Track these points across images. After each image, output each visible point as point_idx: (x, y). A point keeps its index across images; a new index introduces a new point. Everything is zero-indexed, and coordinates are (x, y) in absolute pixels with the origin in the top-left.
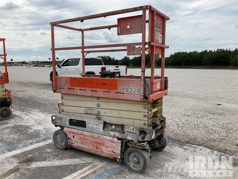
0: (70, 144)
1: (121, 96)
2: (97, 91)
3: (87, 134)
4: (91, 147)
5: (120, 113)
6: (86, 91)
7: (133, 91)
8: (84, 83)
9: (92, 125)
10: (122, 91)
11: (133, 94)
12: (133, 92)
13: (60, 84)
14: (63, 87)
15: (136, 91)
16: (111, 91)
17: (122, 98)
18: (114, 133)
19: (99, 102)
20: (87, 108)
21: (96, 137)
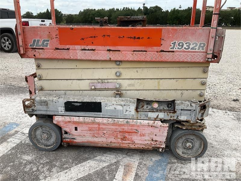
0: (69, 140)
1: (167, 57)
2: (119, 51)
3: (105, 121)
4: (113, 140)
5: (159, 83)
6: (97, 52)
7: (191, 46)
8: (92, 37)
9: (115, 106)
10: (171, 48)
11: (191, 52)
12: (191, 49)
13: (35, 41)
14: (41, 47)
15: (197, 48)
16: (150, 49)
17: (169, 60)
18: (157, 114)
20: (96, 81)
21: (122, 123)
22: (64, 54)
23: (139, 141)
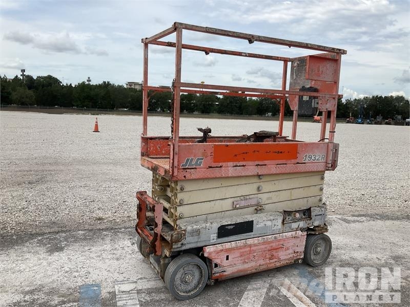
0: (218, 275)
1: (301, 168)
2: (266, 165)
3: (256, 241)
4: (262, 262)
5: (291, 193)
6: (246, 167)
7: (317, 158)
8: (244, 153)
9: (265, 223)
10: (304, 160)
11: (318, 162)
12: (317, 160)
13: (188, 160)
14: (194, 167)
15: (320, 159)
16: (289, 162)
17: (302, 171)
18: (298, 223)
19: (261, 184)
20: (238, 198)
21: (271, 240)
22: (217, 173)
23: (285, 256)
